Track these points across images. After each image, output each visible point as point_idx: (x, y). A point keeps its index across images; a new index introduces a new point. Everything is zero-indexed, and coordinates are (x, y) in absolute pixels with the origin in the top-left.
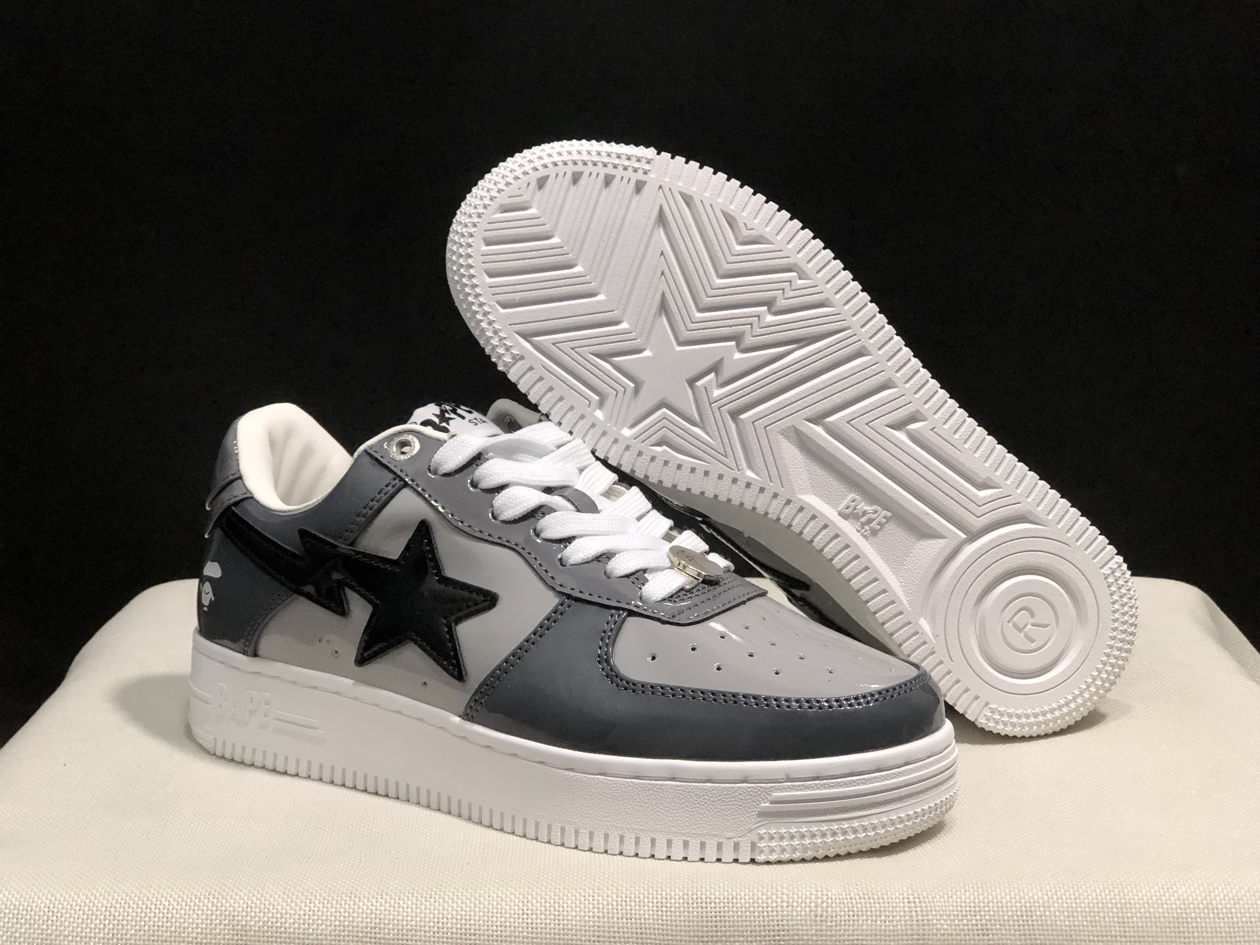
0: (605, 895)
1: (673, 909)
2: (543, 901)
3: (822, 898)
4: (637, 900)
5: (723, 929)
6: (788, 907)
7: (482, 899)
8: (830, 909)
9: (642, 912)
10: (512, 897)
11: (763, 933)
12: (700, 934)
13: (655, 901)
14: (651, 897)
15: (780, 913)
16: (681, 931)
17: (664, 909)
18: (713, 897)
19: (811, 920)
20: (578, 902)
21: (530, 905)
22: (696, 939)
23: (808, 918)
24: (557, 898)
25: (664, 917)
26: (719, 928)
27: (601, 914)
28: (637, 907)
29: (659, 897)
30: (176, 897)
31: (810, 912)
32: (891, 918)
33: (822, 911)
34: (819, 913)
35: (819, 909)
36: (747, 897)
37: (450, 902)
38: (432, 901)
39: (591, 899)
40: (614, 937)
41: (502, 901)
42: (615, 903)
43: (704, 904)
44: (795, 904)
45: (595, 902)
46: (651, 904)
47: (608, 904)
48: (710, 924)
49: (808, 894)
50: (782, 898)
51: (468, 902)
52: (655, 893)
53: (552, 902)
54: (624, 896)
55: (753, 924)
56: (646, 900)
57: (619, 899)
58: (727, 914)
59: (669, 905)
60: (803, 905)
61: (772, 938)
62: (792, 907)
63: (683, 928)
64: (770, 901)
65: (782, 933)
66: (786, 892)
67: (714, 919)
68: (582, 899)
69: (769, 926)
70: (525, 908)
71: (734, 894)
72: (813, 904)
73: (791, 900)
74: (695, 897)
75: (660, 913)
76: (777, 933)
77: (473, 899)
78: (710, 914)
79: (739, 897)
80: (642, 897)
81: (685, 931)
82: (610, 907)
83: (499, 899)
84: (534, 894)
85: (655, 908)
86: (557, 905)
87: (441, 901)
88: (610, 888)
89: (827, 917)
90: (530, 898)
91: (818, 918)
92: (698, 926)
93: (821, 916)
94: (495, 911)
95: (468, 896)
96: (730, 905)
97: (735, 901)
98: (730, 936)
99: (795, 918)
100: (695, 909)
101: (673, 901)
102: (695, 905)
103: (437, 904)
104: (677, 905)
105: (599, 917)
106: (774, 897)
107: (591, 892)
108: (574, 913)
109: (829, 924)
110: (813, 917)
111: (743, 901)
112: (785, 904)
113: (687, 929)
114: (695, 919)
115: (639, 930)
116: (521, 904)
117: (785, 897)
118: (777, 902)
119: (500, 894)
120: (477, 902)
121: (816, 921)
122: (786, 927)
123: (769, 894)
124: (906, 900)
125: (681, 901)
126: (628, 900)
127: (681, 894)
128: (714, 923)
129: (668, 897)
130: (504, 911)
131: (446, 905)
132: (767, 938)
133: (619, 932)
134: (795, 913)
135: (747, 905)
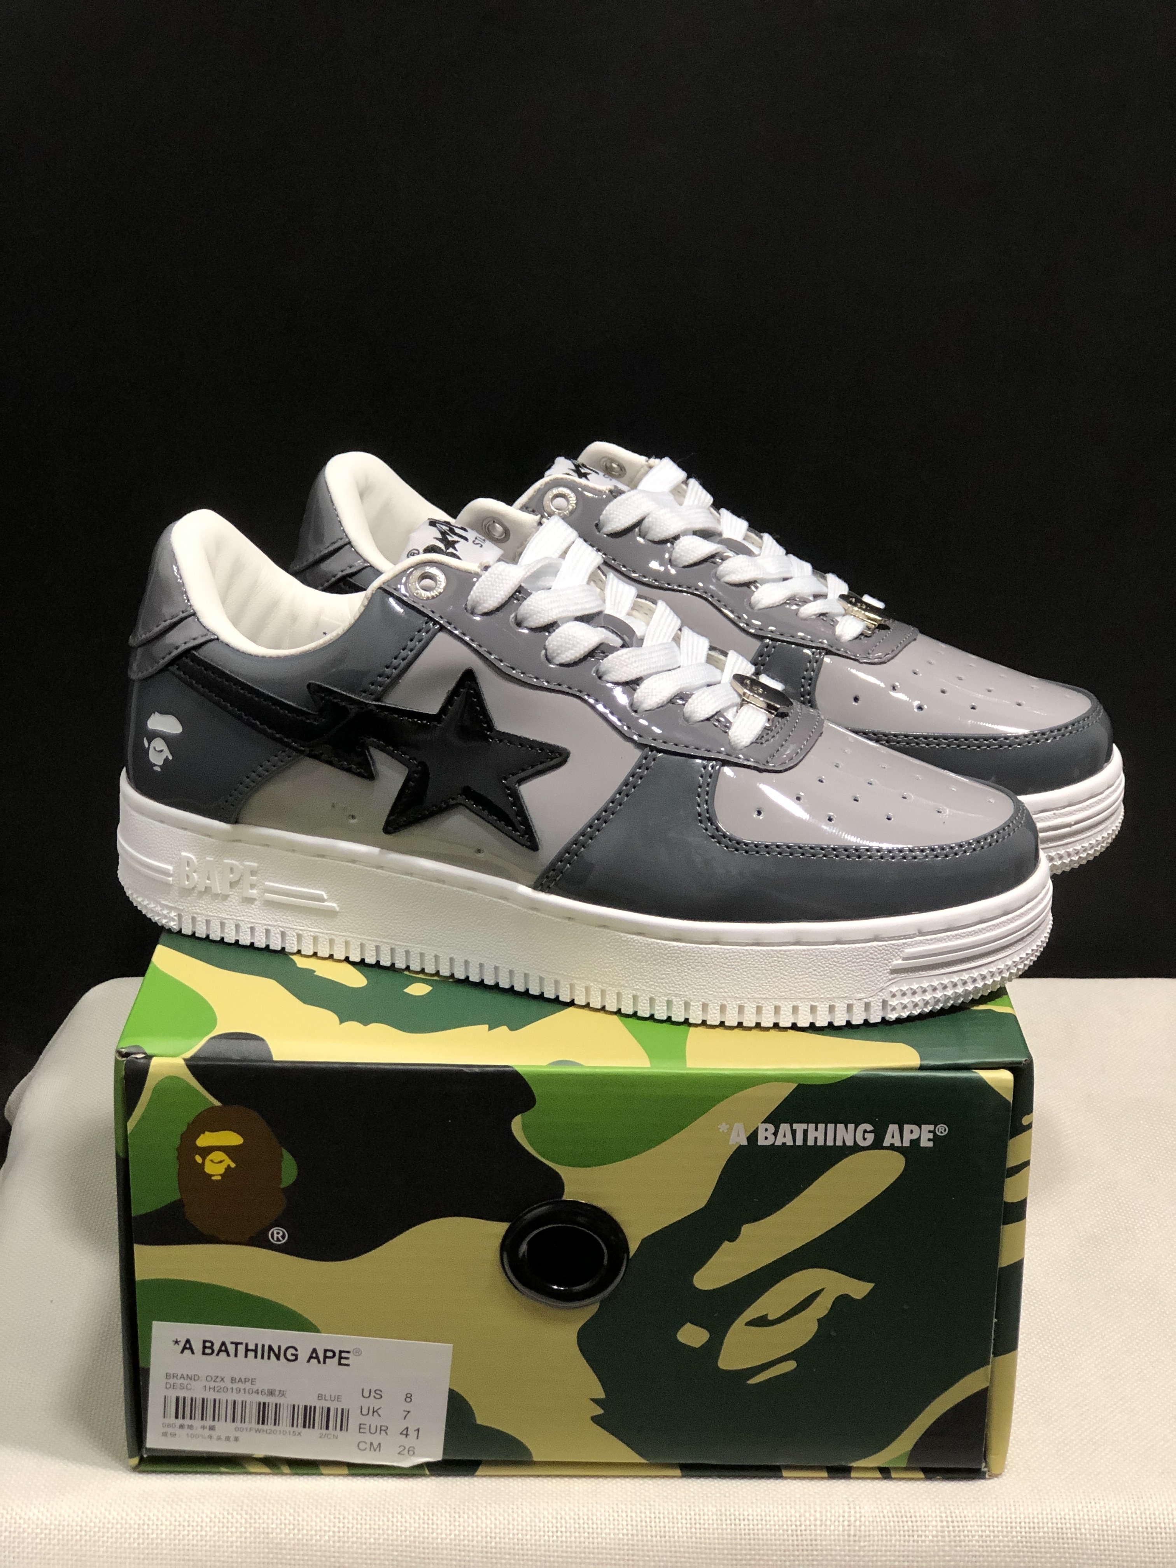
0: (638, 1511)
1: (706, 1526)
2: (576, 1517)
3: (855, 1516)
4: (671, 1516)
5: (757, 1547)
6: (821, 1525)
7: (515, 1516)
8: (863, 1528)
9: (676, 1529)
10: (546, 1513)
11: (796, 1553)
12: (734, 1552)
13: (688, 1517)
14: (684, 1513)
15: (813, 1532)
16: (715, 1549)
17: (698, 1526)
18: (746, 1513)
19: (844, 1541)
20: (611, 1519)
21: (563, 1521)
22: (730, 1557)
23: (841, 1537)
24: (590, 1514)
25: (698, 1535)
26: (752, 1547)
27: (635, 1532)
28: (671, 1524)
29: (693, 1513)
30: (209, 1512)
31: (844, 1531)
32: (923, 1538)
33: (855, 1530)
34: (852, 1533)
35: (852, 1528)
36: (780, 1515)
37: (484, 1518)
38: (466, 1516)
39: (624, 1514)
40: (648, 1556)
41: (535, 1517)
42: (648, 1520)
43: (737, 1521)
44: (828, 1523)
45: (629, 1519)
46: (684, 1521)
47: (641, 1521)
48: (743, 1542)
49: (841, 1511)
50: (815, 1516)
51: (502, 1518)
52: (688, 1509)
53: (585, 1518)
54: (657, 1512)
55: (786, 1542)
56: (679, 1517)
57: (653, 1516)
58: (760, 1532)
59: (702, 1522)
60: (837, 1523)
61: (805, 1557)
62: (826, 1525)
63: (717, 1546)
64: (803, 1519)
65: (815, 1553)
66: (818, 1509)
67: (748, 1537)
68: (616, 1515)
69: (802, 1545)
70: (559, 1525)
71: (767, 1510)
72: (846, 1523)
73: (824, 1519)
74: (728, 1513)
75: (693, 1530)
76: (810, 1552)
77: (506, 1515)
78: (743, 1532)
79: (772, 1514)
80: (675, 1513)
81: (719, 1549)
82: (644, 1524)
83: (532, 1515)
84: (567, 1509)
85: (688, 1525)
86: (590, 1522)
87: (475, 1517)
88: (643, 1503)
89: (860, 1537)
90: (563, 1513)
91: (852, 1538)
92: (731, 1544)
93: (855, 1535)
94: (529, 1528)
95: (502, 1511)
96: (764, 1522)
97: (768, 1518)
98: (763, 1555)
99: (828, 1538)
100: (729, 1527)
101: (706, 1517)
102: (728, 1522)
103: (470, 1521)
104: (711, 1522)
105: (632, 1535)
106: (807, 1515)
107: (624, 1507)
108: (607, 1531)
109: (862, 1544)
110: (846, 1537)
111: (776, 1518)
112: (818, 1523)
113: (721, 1546)
114: (729, 1536)
115: (673, 1549)
116: (554, 1521)
117: (818, 1515)
118: (810, 1520)
119: (533, 1510)
120: (511, 1519)
121: (849, 1541)
122: (819, 1547)
123: (802, 1511)
124: (938, 1519)
125: (715, 1517)
126: (662, 1516)
127: (714, 1510)
128: (747, 1542)
129: (702, 1513)
130: (537, 1528)
131: (479, 1521)
132: (801, 1558)
133: (653, 1551)
134: (828, 1532)
135: (781, 1523)
